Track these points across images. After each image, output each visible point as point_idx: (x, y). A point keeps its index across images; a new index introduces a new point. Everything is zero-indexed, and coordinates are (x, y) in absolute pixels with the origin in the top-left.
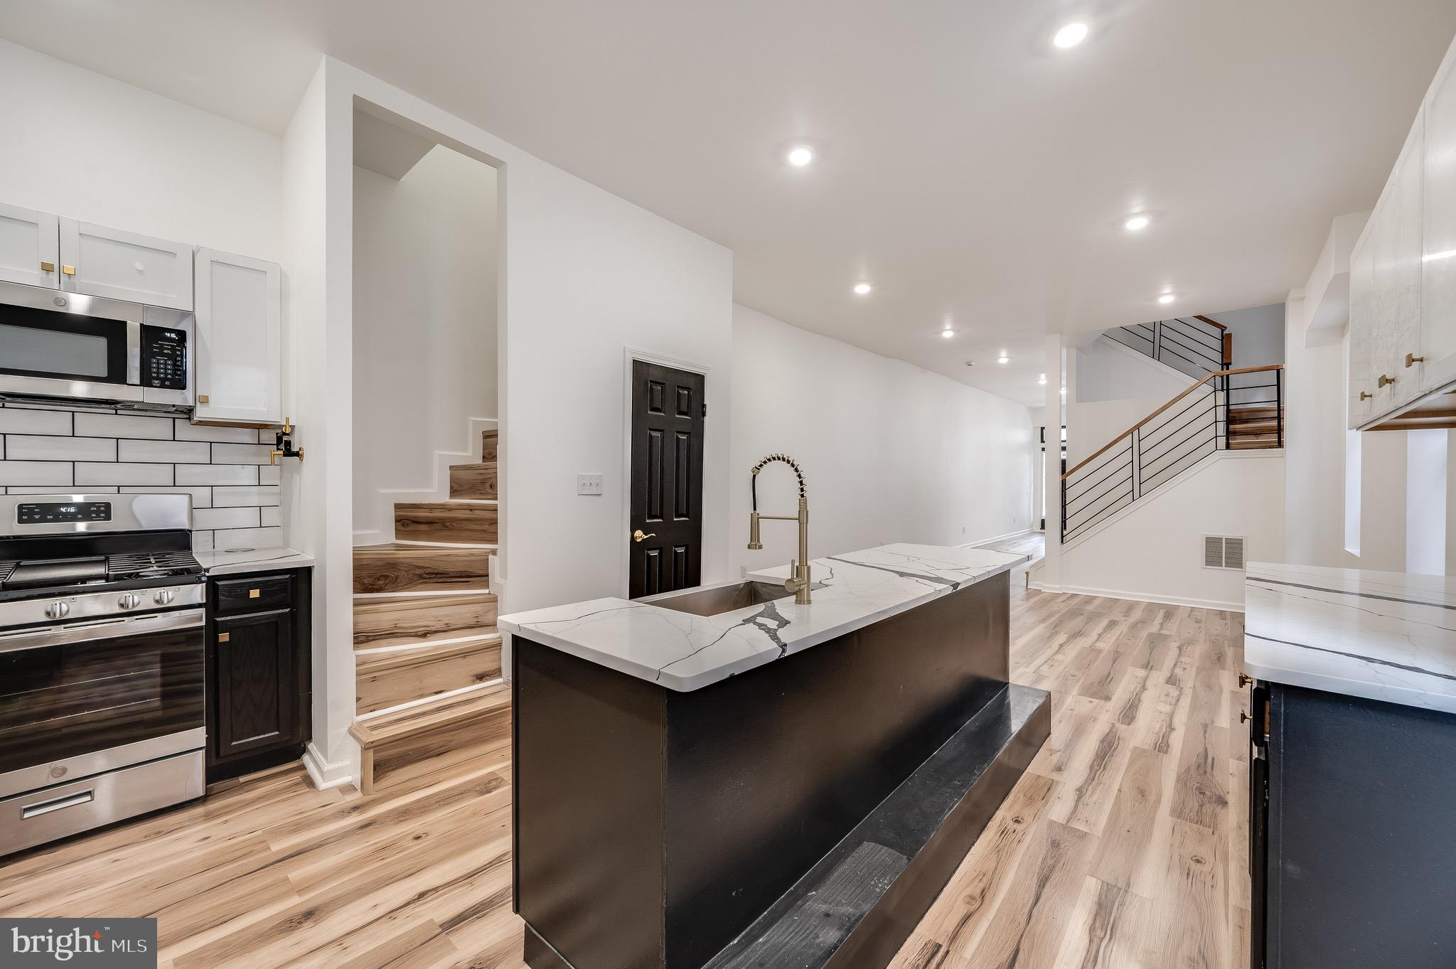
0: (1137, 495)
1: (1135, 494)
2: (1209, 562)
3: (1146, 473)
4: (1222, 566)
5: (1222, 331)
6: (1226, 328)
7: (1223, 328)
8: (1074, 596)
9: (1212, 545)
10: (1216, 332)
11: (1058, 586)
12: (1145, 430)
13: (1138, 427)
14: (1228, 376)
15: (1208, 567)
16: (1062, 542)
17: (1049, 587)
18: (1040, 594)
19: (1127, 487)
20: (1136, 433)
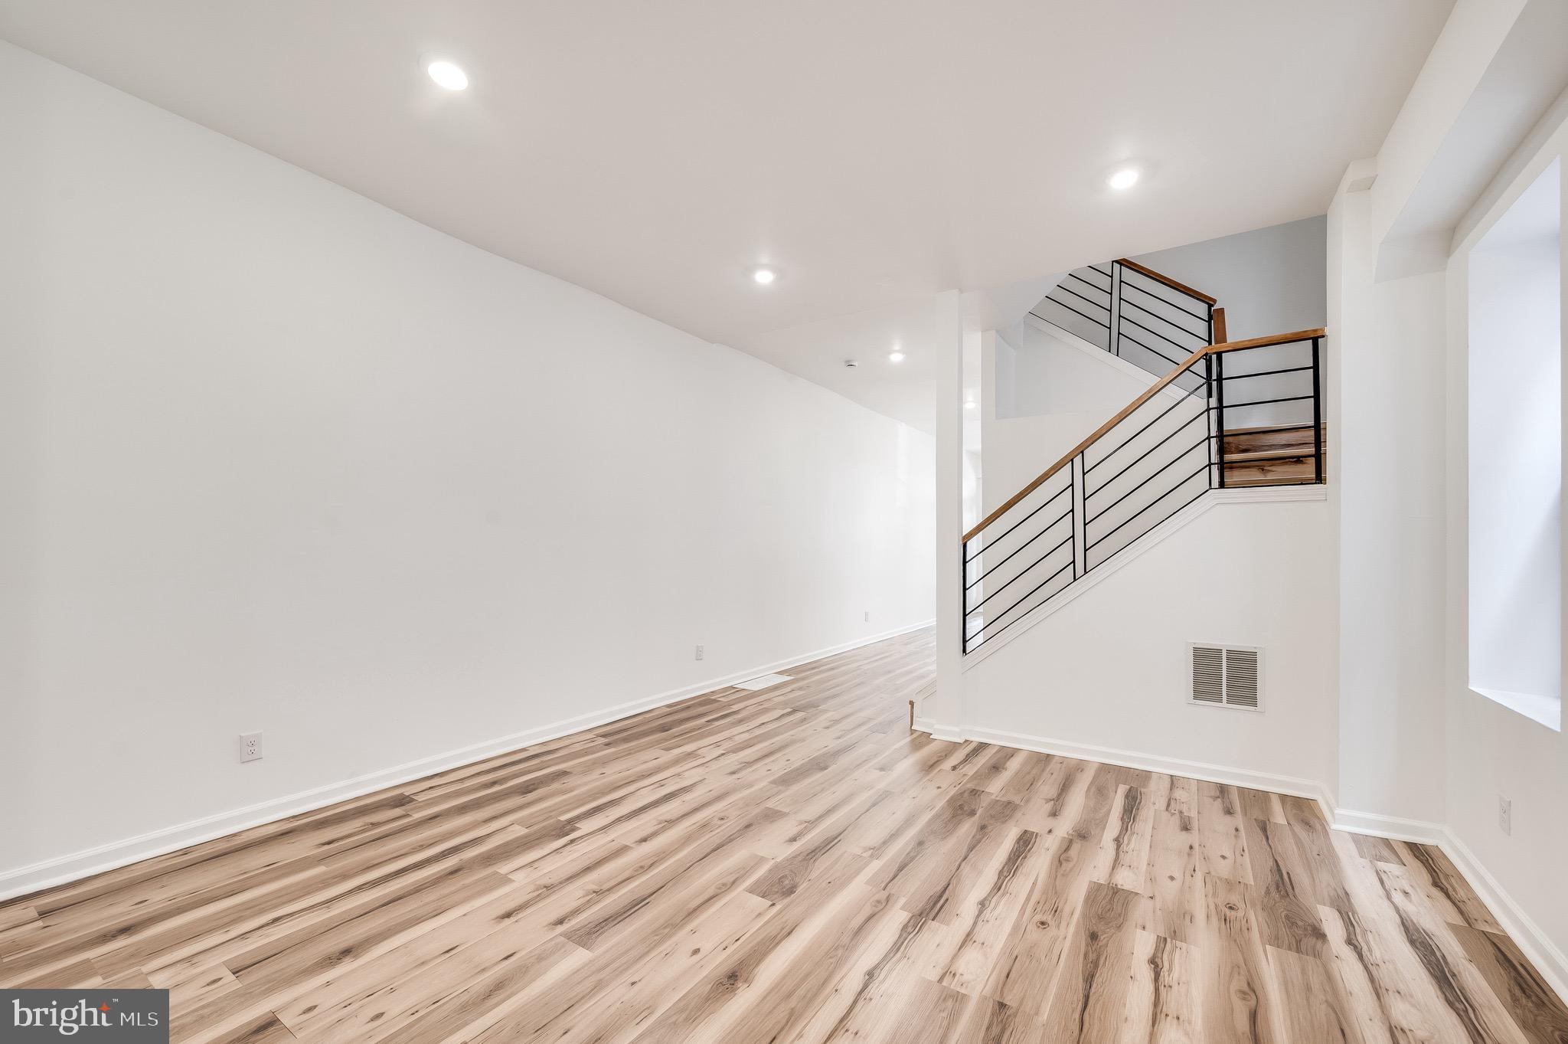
0: (1080, 570)
1: (1078, 569)
2: (1198, 694)
3: (1095, 532)
4: (1221, 701)
5: (1210, 306)
6: (1215, 301)
7: (1209, 302)
8: (982, 747)
9: (1205, 661)
10: (1201, 309)
11: (957, 729)
12: (1092, 455)
13: (1081, 450)
14: (1219, 355)
15: (1198, 702)
16: (964, 651)
17: (945, 731)
18: (929, 743)
19: (1064, 555)
20: (1078, 460)
